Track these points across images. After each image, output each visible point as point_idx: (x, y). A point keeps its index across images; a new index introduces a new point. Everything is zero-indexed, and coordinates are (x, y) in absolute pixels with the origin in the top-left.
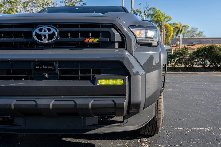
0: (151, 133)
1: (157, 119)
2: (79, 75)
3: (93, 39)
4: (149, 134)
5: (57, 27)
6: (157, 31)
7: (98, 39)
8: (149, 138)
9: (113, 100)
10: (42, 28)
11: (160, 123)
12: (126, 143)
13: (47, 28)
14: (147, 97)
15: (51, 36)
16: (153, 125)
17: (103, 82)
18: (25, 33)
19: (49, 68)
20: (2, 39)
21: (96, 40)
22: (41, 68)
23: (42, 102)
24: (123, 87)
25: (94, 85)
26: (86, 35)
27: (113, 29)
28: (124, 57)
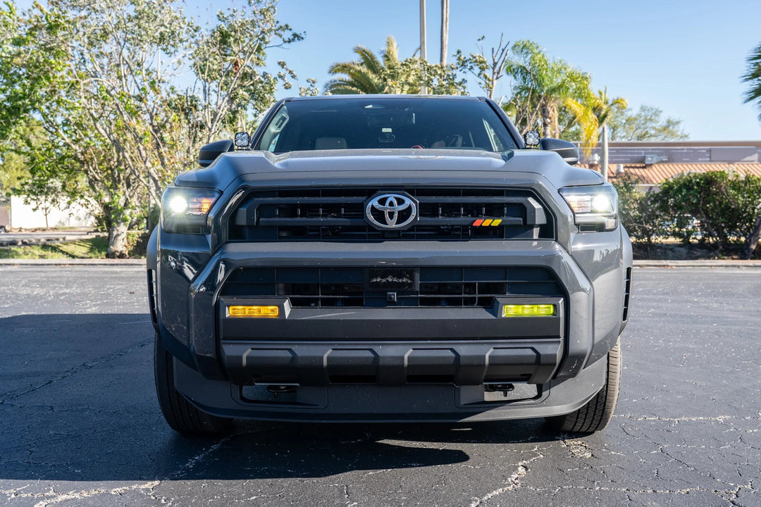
0: (590, 427)
1: (606, 393)
2: (461, 296)
3: (491, 221)
4: (584, 429)
5: (413, 196)
6: (613, 195)
7: (500, 221)
8: (584, 438)
9: (533, 349)
10: (386, 199)
11: (611, 402)
12: (536, 449)
13: (396, 198)
14: (597, 340)
15: (404, 215)
16: (596, 407)
17: (511, 310)
18: (348, 206)
19: (401, 281)
20: (298, 219)
21: (497, 222)
22: (384, 281)
23: (389, 351)
24: (552, 321)
25: (496, 316)
26: (474, 210)
27: (531, 200)
28: (554, 257)
